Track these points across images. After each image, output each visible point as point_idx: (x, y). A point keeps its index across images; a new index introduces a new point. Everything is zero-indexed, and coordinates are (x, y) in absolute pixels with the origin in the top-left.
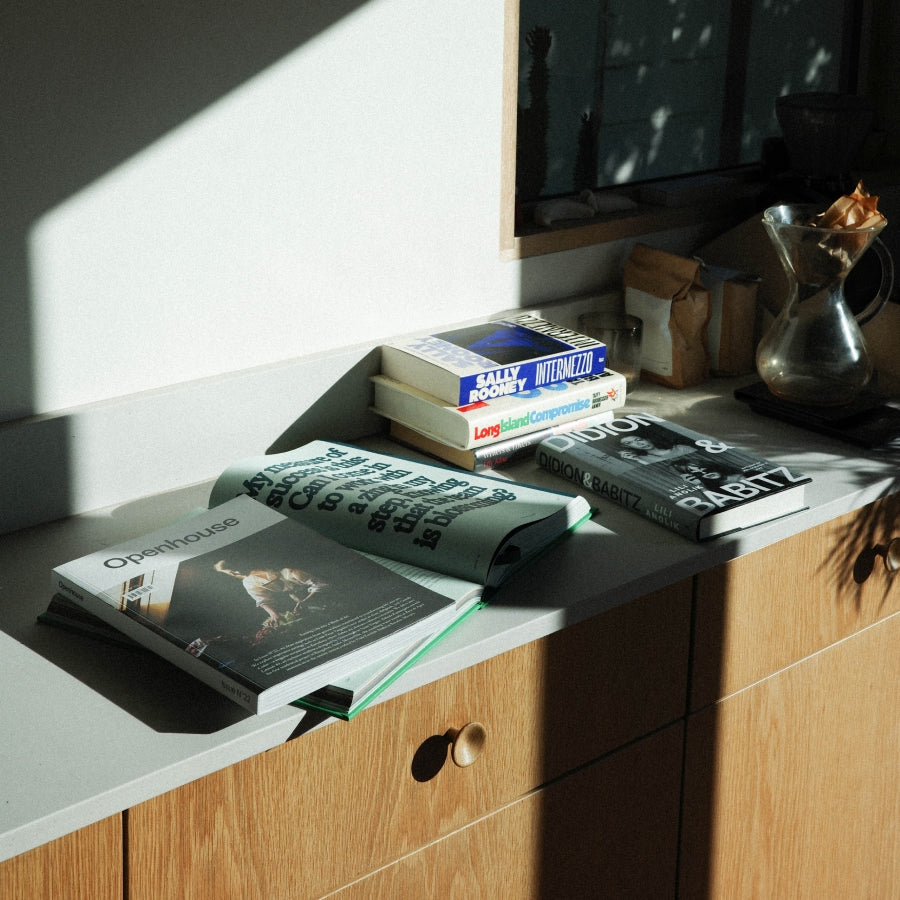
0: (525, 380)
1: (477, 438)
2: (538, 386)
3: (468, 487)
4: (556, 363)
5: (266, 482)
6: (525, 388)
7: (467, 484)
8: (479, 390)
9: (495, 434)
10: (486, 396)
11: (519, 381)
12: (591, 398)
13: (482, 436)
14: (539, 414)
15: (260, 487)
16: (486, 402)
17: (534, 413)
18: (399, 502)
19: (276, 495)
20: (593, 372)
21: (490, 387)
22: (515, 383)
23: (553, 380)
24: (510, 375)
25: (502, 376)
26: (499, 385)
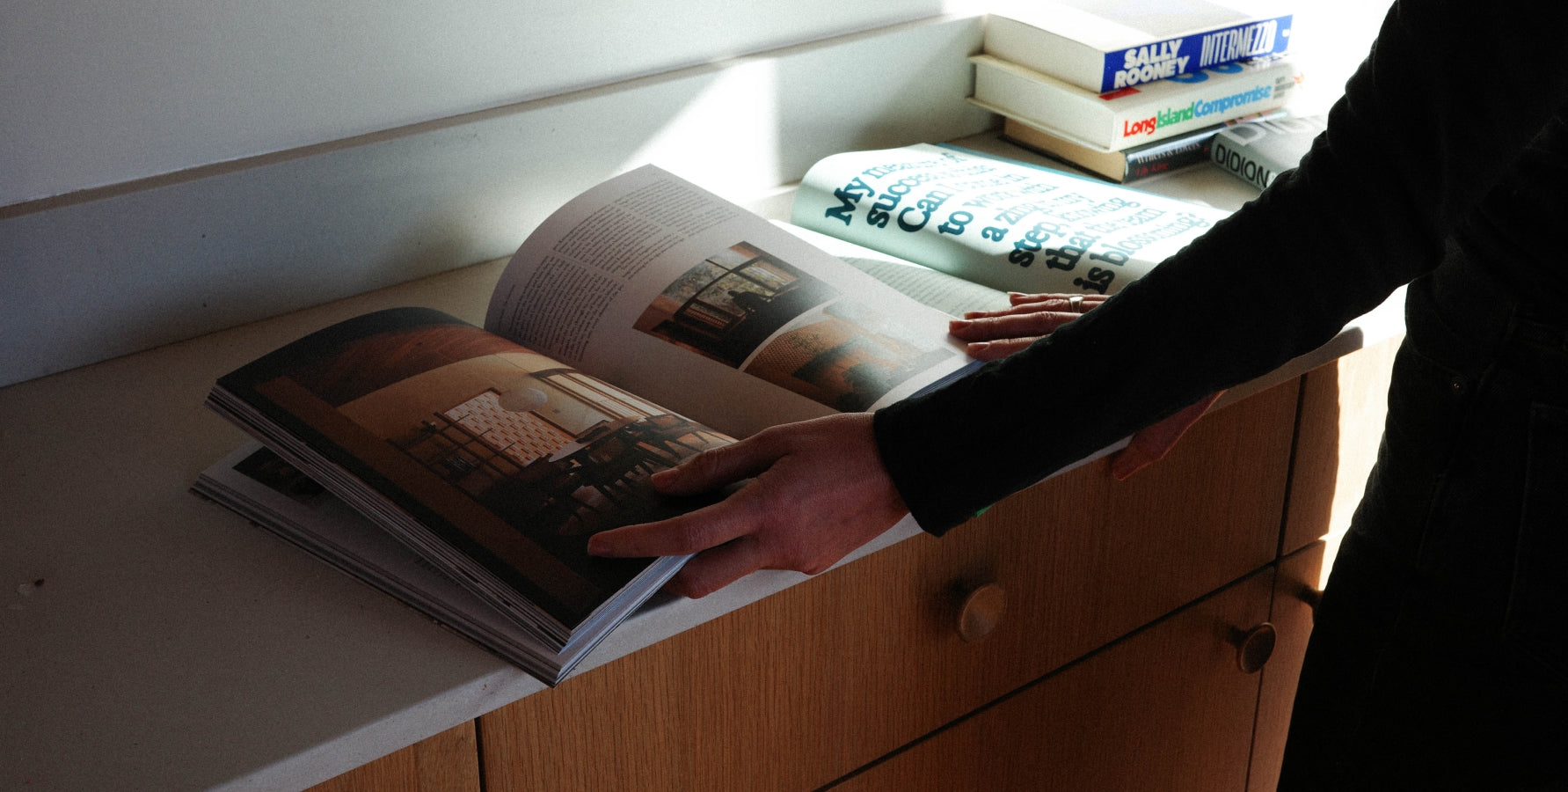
0: (1187, 58)
1: (1126, 134)
2: (1204, 67)
3: (1140, 209)
4: (1228, 37)
5: (866, 192)
6: (1187, 70)
7: (1138, 205)
8: (1127, 71)
9: (1149, 129)
10: (1136, 80)
11: (1180, 60)
12: (1274, 85)
13: (1133, 132)
14: (1207, 105)
15: (857, 198)
16: (1136, 88)
17: (1200, 102)
18: (1053, 228)
19: (880, 211)
20: (1274, 50)
21: (1141, 67)
22: (1174, 62)
23: (1222, 60)
24: (1169, 51)
25: (1158, 53)
26: (1153, 65)
